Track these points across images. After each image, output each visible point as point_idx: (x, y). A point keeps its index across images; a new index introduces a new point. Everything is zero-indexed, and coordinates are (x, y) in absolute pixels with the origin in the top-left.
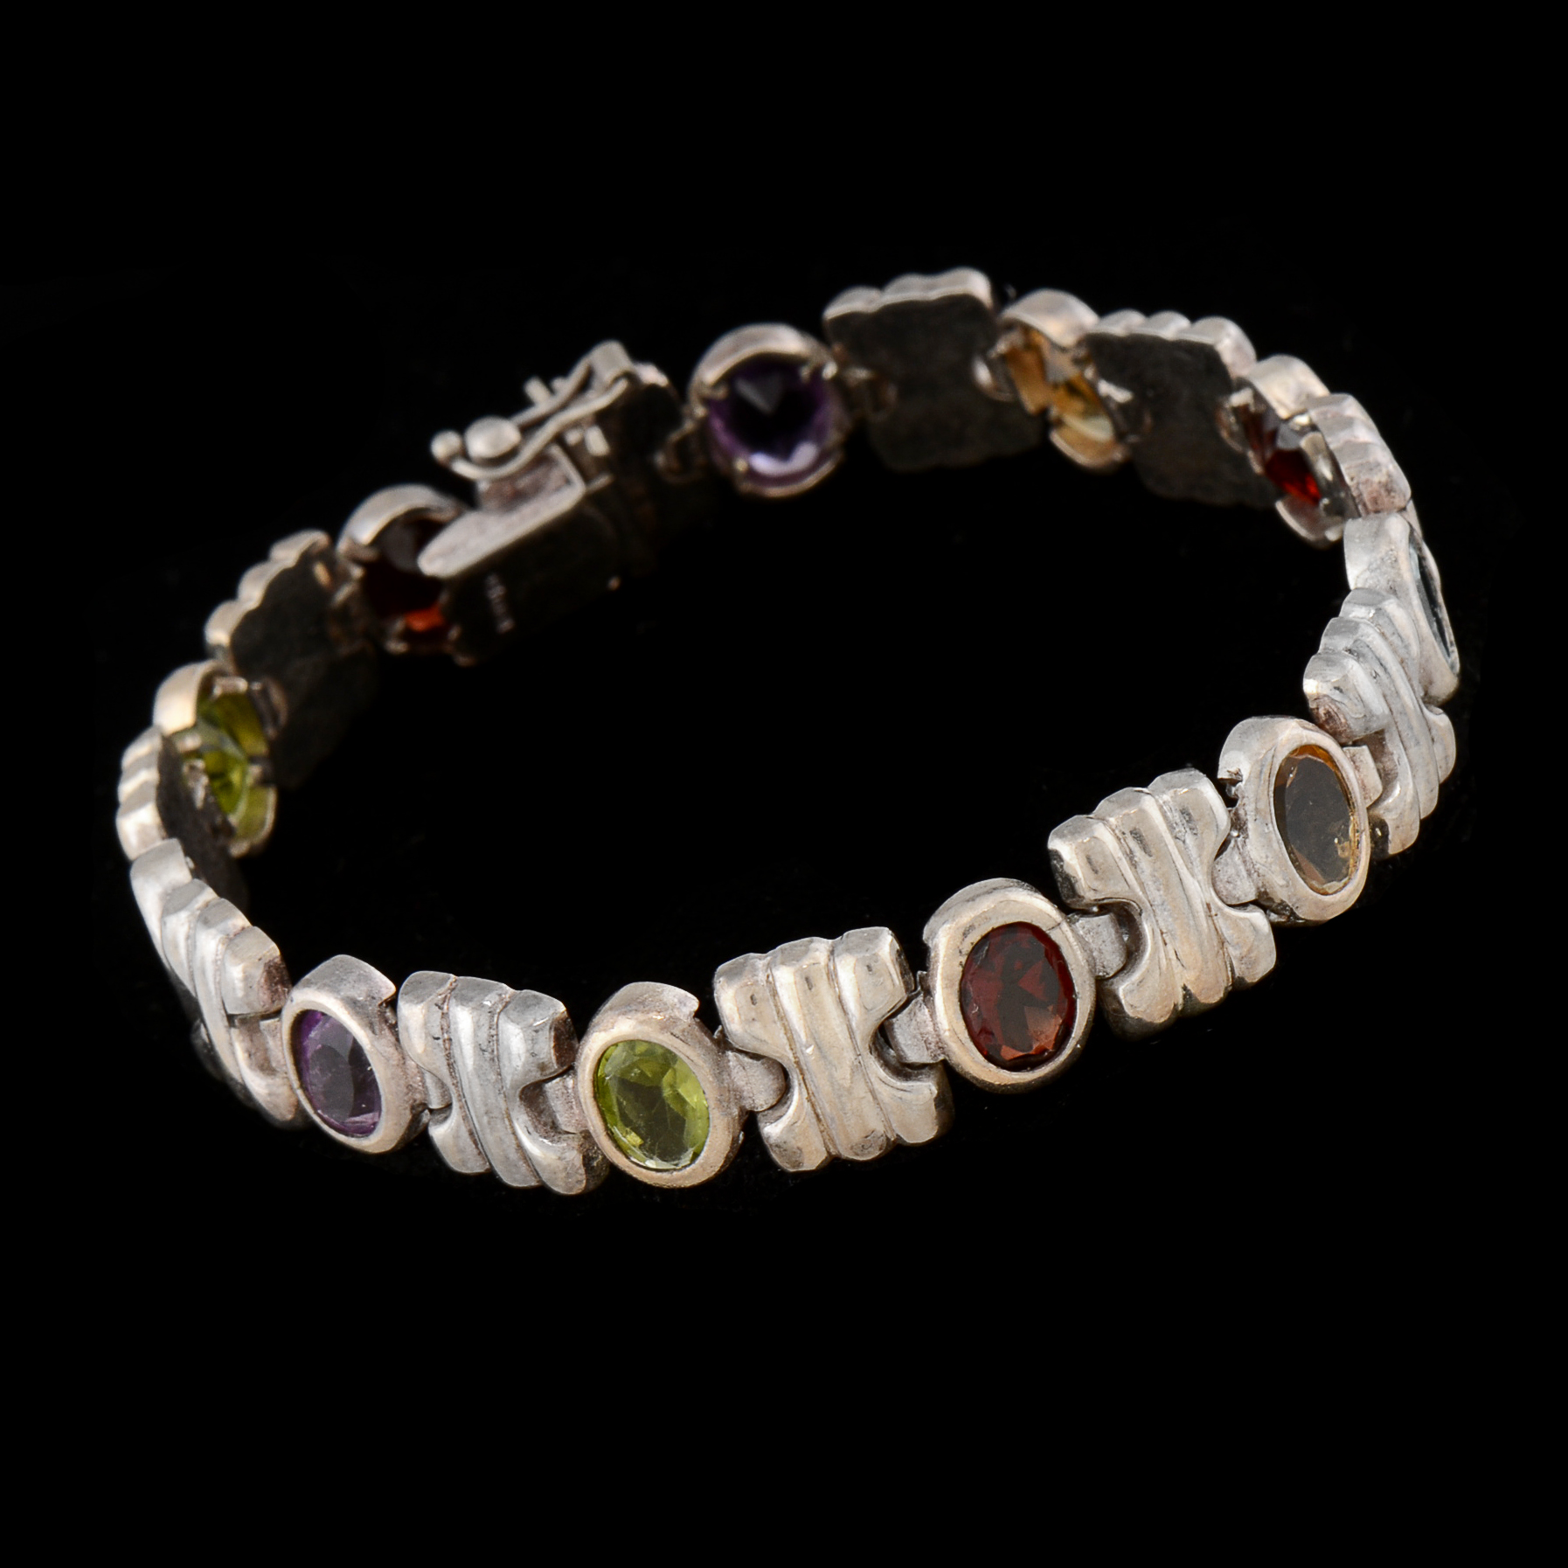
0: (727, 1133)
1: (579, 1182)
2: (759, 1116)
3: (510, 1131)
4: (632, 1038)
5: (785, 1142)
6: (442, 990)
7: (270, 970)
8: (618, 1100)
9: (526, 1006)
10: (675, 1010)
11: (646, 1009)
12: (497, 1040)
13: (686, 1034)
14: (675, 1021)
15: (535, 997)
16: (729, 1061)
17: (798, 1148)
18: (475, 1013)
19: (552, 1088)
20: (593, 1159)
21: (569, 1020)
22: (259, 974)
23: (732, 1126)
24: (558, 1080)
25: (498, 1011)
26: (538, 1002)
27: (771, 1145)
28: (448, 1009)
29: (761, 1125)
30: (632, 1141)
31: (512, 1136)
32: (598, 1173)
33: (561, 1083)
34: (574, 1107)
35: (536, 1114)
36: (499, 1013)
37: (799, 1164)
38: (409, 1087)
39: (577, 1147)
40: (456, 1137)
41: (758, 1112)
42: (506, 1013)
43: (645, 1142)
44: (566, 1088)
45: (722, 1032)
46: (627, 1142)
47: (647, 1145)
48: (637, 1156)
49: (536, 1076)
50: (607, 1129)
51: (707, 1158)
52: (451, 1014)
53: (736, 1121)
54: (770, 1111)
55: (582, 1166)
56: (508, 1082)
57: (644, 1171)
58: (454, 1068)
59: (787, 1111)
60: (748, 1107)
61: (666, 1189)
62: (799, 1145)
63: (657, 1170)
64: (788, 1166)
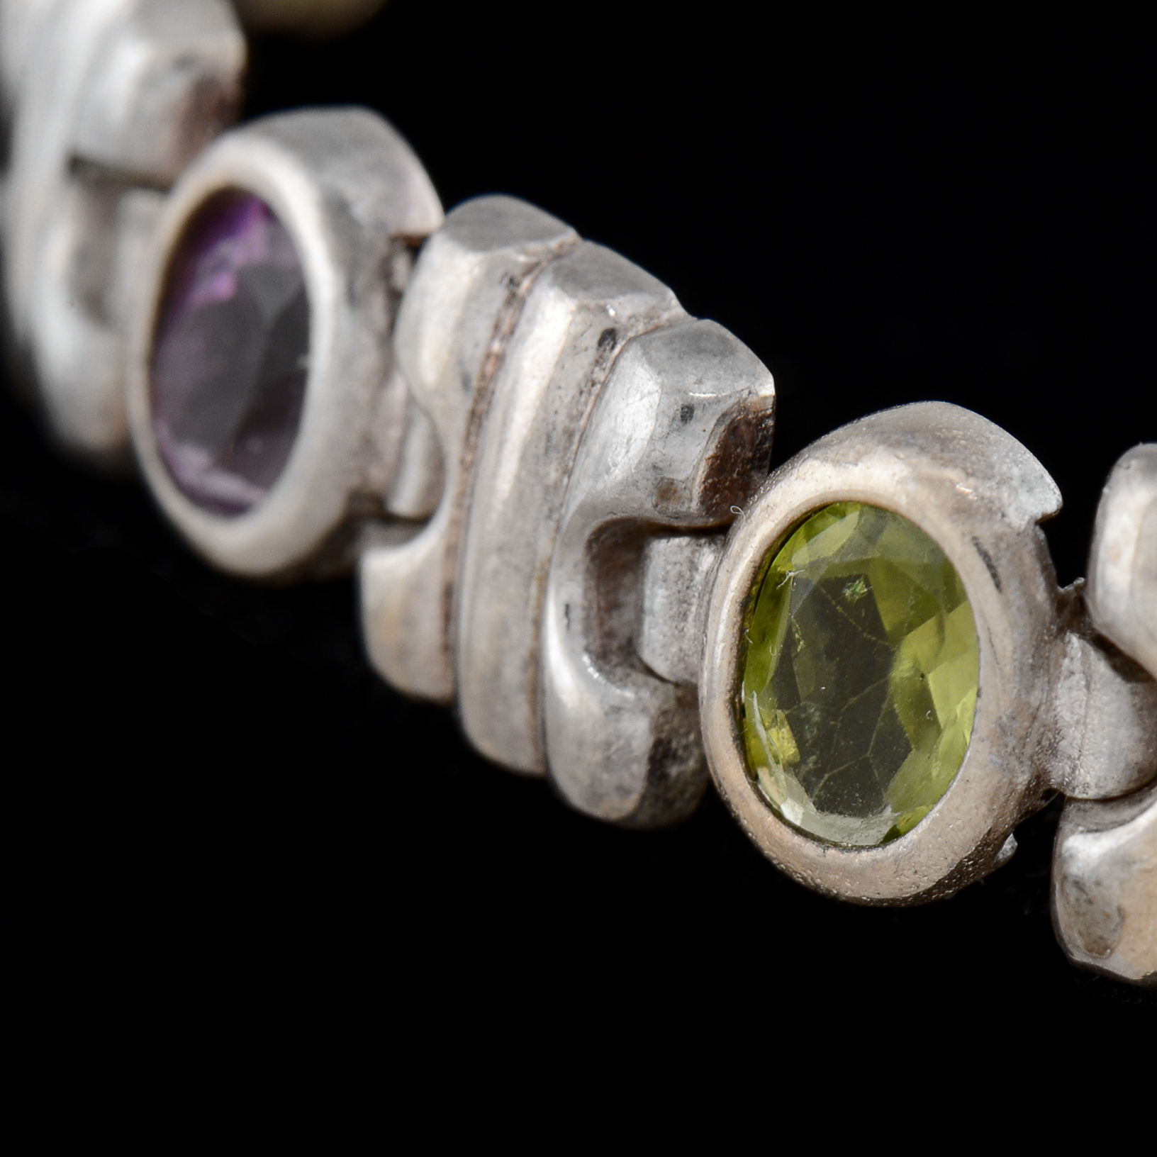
0: (984, 809)
1: (623, 791)
2: (1071, 810)
3: (531, 613)
4: (883, 502)
5: (1098, 884)
6: (535, 246)
7: (203, 90)
8: (789, 634)
9: (695, 347)
10: (1004, 488)
11: (946, 455)
12: (599, 397)
13: (1003, 545)
14: (992, 510)
15: (723, 340)
16: (1065, 655)
17: (1120, 910)
18: (579, 318)
19: (665, 553)
20: (674, 757)
21: (771, 423)
22: (176, 88)
23: (1002, 799)
24: (684, 541)
25: (631, 334)
26: (724, 352)
27: (1065, 878)
28: (530, 291)
29: (1066, 826)
30: (777, 744)
31: (529, 628)
32: (671, 794)
33: (687, 552)
34: (691, 618)
35: (603, 604)
36: (631, 341)
37: (1102, 947)
38: (367, 446)
39: (653, 711)
40: (415, 586)
41: (1073, 800)
42: (643, 346)
43: (803, 760)
44: (693, 566)
45: (1081, 589)
46: (765, 742)
47: (804, 769)
48: (775, 783)
49: (644, 505)
50: (736, 689)
51: (917, 845)
52: (530, 302)
53: (1016, 795)
54: (1098, 808)
55: (645, 761)
56: (578, 497)
57: (770, 818)
58: (480, 425)
59: (1133, 819)
60: (1054, 781)
61: (798, 885)
62: (1127, 903)
63: (798, 831)
64: (1080, 942)
